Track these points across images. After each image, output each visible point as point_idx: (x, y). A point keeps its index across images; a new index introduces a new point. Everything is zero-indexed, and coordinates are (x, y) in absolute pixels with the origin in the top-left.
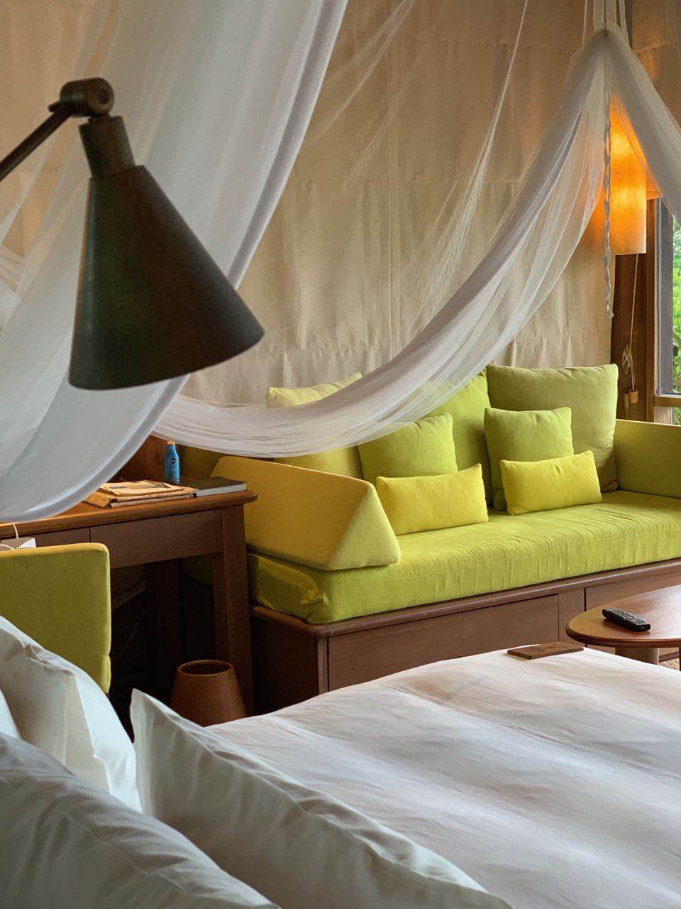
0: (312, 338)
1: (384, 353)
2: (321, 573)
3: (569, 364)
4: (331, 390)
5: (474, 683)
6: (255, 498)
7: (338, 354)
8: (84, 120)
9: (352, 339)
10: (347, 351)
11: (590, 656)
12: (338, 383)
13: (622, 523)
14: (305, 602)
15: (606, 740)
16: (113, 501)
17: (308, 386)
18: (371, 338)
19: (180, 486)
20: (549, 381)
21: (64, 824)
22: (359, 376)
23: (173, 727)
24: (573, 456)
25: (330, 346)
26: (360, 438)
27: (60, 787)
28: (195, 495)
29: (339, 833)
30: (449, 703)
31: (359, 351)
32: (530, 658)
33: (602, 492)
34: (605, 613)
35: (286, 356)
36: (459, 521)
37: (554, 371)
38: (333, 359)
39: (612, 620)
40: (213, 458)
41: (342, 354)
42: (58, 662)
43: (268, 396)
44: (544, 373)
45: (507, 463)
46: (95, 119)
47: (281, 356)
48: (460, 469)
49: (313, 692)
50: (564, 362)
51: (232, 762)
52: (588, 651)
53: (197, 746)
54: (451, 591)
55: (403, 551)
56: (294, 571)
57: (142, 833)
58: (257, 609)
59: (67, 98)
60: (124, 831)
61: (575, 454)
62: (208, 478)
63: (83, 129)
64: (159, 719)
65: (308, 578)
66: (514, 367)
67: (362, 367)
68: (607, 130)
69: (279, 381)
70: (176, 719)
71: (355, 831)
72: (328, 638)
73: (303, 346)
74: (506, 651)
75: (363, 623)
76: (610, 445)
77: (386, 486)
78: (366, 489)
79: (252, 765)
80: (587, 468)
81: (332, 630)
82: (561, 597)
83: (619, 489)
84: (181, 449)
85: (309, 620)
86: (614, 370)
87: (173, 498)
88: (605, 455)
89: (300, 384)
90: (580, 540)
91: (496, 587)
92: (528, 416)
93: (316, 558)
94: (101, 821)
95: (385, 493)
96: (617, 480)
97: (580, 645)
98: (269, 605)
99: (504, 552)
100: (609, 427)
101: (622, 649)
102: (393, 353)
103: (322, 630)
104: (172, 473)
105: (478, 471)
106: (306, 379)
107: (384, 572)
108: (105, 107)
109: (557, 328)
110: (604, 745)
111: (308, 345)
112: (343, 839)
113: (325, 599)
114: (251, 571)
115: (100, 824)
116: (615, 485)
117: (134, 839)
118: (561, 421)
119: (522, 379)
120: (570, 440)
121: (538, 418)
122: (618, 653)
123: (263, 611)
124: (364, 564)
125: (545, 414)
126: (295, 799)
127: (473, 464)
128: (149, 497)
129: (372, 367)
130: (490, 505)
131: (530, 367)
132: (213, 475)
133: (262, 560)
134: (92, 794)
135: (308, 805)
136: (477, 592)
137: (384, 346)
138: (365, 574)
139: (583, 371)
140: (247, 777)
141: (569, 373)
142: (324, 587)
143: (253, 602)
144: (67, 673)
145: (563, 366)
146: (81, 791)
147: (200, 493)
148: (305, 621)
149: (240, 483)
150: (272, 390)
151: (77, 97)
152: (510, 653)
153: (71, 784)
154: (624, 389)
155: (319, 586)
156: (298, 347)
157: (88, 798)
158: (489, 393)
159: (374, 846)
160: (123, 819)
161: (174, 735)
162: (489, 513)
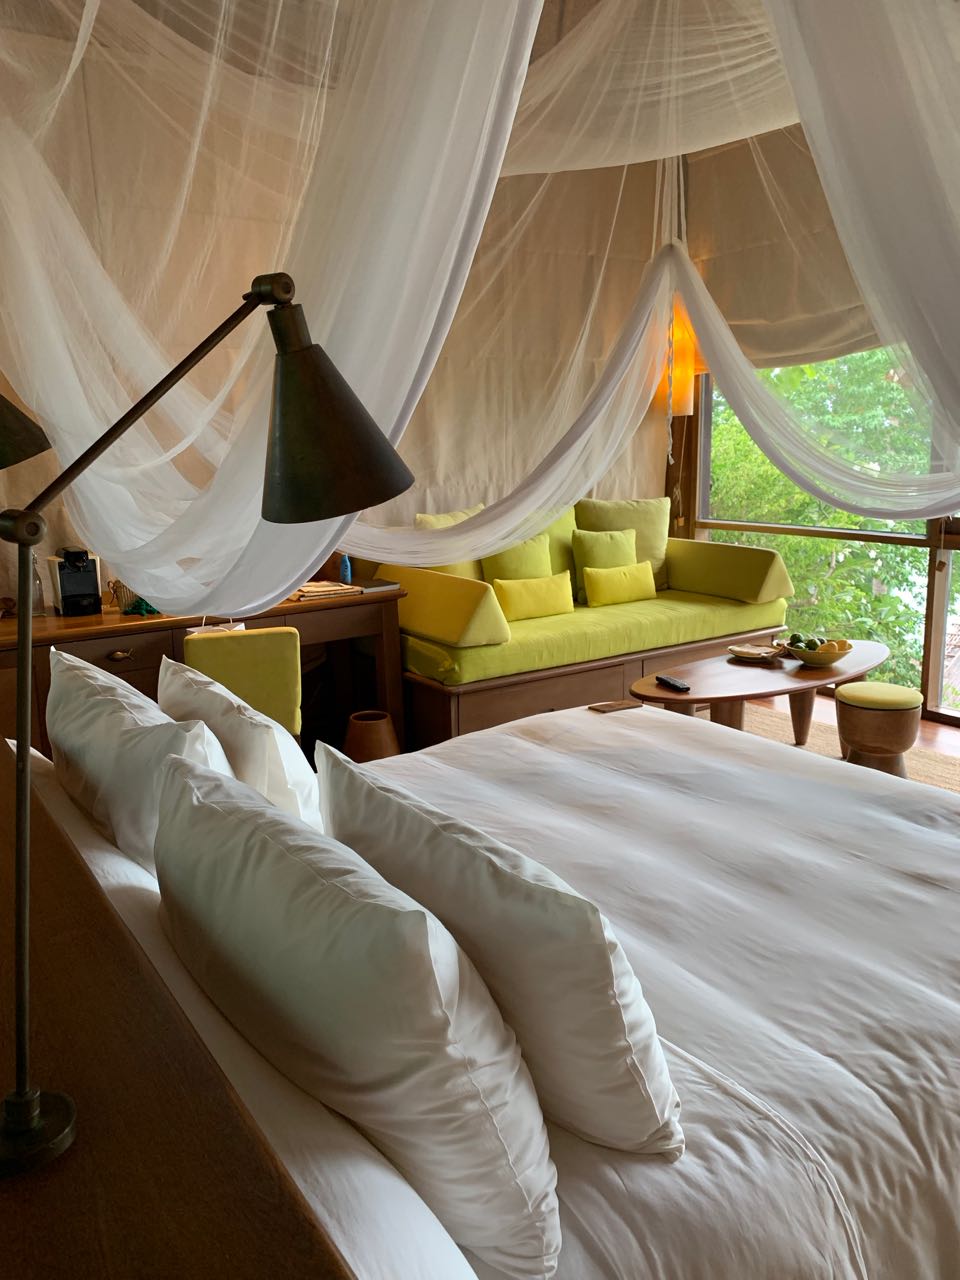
0: (447, 478)
1: (500, 490)
2: (453, 649)
3: (635, 497)
4: (462, 517)
5: (567, 732)
6: (406, 595)
7: (466, 490)
8: (271, 307)
9: (477, 477)
10: (473, 487)
11: (648, 711)
12: (466, 511)
13: (672, 613)
14: (442, 670)
15: (660, 772)
16: (302, 596)
17: (444, 513)
18: (491, 479)
19: (351, 585)
20: (620, 510)
21: (264, 843)
22: (482, 507)
23: (346, 768)
24: (636, 565)
25: (461, 482)
26: (482, 553)
27: (261, 815)
28: (362, 592)
29: (468, 848)
30: (548, 746)
31: (482, 488)
32: (604, 712)
33: (657, 590)
34: (657, 679)
35: (428, 491)
36: (552, 612)
37: (623, 503)
38: (463, 492)
39: (663, 684)
40: (375, 566)
41: (469, 489)
42: (261, 718)
43: (415, 520)
44: (616, 504)
45: (588, 569)
46: (280, 306)
47: (425, 491)
48: (554, 574)
49: (448, 736)
50: (631, 495)
51: (390, 795)
52: (645, 706)
53: (363, 783)
54: (546, 663)
55: (512, 633)
56: (435, 648)
57: (323, 850)
58: (408, 674)
59: (257, 289)
60: (309, 849)
61: (638, 562)
62: (371, 579)
63: (270, 314)
64: (336, 763)
65: (444, 652)
66: (594, 499)
67: (484, 500)
68: (671, 321)
69: (423, 510)
70: (349, 762)
71: (480, 847)
72: (458, 695)
73: (441, 483)
74: (587, 707)
75: (483, 685)
76: (663, 556)
77: (500, 586)
78: (486, 588)
79: (405, 797)
80: (646, 573)
81: (461, 689)
82: (627, 667)
83: (669, 588)
84: (352, 559)
85: (445, 682)
86: (667, 502)
87: (346, 595)
88: (659, 564)
89: (438, 511)
90: (640, 626)
91: (579, 659)
92: (603, 536)
93: (450, 638)
94: (291, 841)
95: (500, 592)
96: (667, 582)
97: (639, 702)
98: (416, 671)
99: (585, 634)
100: (663, 543)
101: (669, 705)
102: (508, 491)
103: (453, 689)
104: (345, 576)
105: (568, 574)
106: (443, 508)
107: (499, 648)
108: (288, 296)
109: (627, 471)
110: (659, 776)
111: (444, 482)
112: (472, 853)
113: (457, 668)
114: (403, 647)
115: (291, 843)
116: (666, 585)
117: (318, 855)
118: (628, 539)
119: (601, 508)
120: (634, 553)
121: (611, 537)
122: (667, 708)
123: (413, 676)
124: (484, 643)
125: (616, 534)
126: (436, 822)
127: (564, 570)
128: (328, 594)
129: (491, 502)
130: (575, 600)
131: (606, 499)
132: (374, 578)
133: (411, 638)
134: (285, 820)
135: (446, 827)
136: (566, 663)
137: (500, 483)
138: (485, 649)
139: (646, 503)
140: (400, 806)
141: (635, 504)
142: (456, 659)
143: (405, 670)
144: (267, 726)
145: (630, 499)
146: (277, 818)
147: (366, 591)
148: (442, 683)
149: (395, 583)
150: (418, 515)
151: (265, 288)
152: (590, 708)
153: (270, 812)
154: (674, 516)
155: (453, 659)
156: (437, 484)
157: (283, 824)
158: (576, 519)
159: (495, 859)
160: (308, 839)
161: (347, 774)
162: (575, 606)
